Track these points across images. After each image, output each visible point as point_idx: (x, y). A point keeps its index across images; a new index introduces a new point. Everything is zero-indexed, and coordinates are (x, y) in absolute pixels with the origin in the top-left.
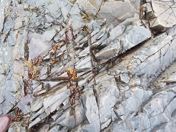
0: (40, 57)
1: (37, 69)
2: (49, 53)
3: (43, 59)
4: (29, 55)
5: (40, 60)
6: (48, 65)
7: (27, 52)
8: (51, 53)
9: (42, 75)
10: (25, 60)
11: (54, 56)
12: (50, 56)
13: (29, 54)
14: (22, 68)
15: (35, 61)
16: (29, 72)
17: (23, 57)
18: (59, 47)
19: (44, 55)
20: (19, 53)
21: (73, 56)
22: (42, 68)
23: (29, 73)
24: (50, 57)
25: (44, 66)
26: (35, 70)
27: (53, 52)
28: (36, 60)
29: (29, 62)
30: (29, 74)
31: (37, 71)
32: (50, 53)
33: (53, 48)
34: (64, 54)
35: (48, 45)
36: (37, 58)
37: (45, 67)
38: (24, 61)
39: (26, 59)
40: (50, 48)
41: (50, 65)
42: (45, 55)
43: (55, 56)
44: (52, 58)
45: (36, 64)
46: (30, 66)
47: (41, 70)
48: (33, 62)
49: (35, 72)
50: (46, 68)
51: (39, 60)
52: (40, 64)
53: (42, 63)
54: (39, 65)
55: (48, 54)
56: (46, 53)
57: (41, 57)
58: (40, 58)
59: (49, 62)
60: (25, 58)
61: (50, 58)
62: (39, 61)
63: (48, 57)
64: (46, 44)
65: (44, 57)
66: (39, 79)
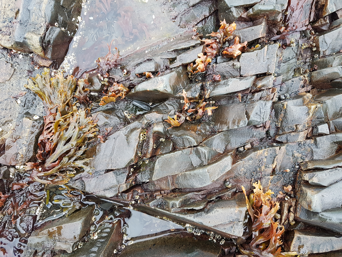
0: (122, 69)
1: (86, 130)
2: (172, 60)
3: (132, 86)
4: (74, 45)
5: (116, 87)
6: (149, 125)
7: (64, 24)
8: (185, 66)
9: (102, 167)
10: (42, 62)
11: (198, 86)
12: (173, 81)
13: (71, 39)
14: (16, 98)
15: (90, 82)
16: (41, 133)
17: (34, 41)
18: (240, 46)
19: (147, 68)
20: (19, 16)
21: (307, 119)
22: (116, 129)
23: (41, 138)
24: (175, 89)
25: (126, 122)
26: (72, 132)
27: (198, 61)
28: (96, 80)
29: (60, 76)
30: (38, 145)
31: (85, 139)
32: (177, 63)
33: (202, 43)
34: (257, 96)
35: (178, 19)
36: (105, 68)
37: (132, 131)
38: (36, 64)
39: (49, 56)
40: (190, 38)
41: (159, 128)
42: (151, 67)
43: (203, 88)
44: (184, 94)
45: (93, 99)
46: (59, 102)
47: (106, 138)
48: (81, 83)
49: (73, 142)
50: (135, 138)
51: (111, 84)
52: (110, 106)
53: (122, 105)
54: (105, 107)
55: (167, 68)
56: (158, 59)
57: (128, 72)
58: (118, 75)
59: (159, 112)
60: (45, 49)
61: (169, 90)
62: (111, 89)
63: (162, 84)
64: (174, 14)
65: (142, 75)
66: (77, 185)
